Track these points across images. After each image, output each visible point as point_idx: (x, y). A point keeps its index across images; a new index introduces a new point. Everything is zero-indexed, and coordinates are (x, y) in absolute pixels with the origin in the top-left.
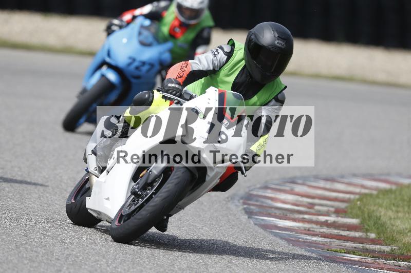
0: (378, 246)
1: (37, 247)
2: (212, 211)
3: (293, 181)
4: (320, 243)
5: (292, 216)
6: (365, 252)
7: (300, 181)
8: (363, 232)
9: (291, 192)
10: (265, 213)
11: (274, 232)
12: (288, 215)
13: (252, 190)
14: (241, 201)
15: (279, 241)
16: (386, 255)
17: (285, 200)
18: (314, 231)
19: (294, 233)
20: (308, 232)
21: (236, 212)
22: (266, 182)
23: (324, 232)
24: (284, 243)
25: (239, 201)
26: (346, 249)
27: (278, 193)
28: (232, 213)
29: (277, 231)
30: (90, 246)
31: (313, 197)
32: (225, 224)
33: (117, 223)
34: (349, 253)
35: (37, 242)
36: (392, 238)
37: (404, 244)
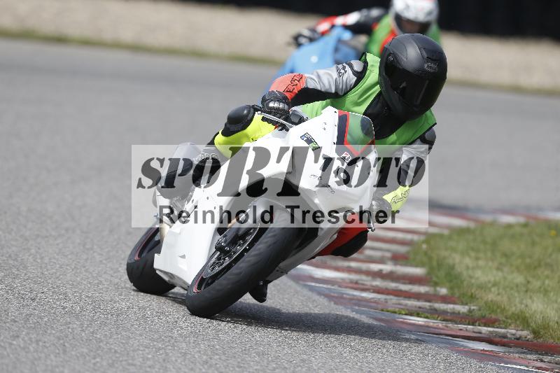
0: (451, 306)
4: (372, 300)
5: (334, 264)
6: (433, 313)
8: (431, 286)
11: (309, 286)
15: (316, 297)
16: (462, 318)
18: (363, 284)
19: (335, 287)
20: (356, 286)
23: (377, 286)
24: (323, 301)
26: (408, 310)
29: (313, 284)
33: (195, 290)
34: (411, 315)
36: (470, 294)
37: (486, 303)
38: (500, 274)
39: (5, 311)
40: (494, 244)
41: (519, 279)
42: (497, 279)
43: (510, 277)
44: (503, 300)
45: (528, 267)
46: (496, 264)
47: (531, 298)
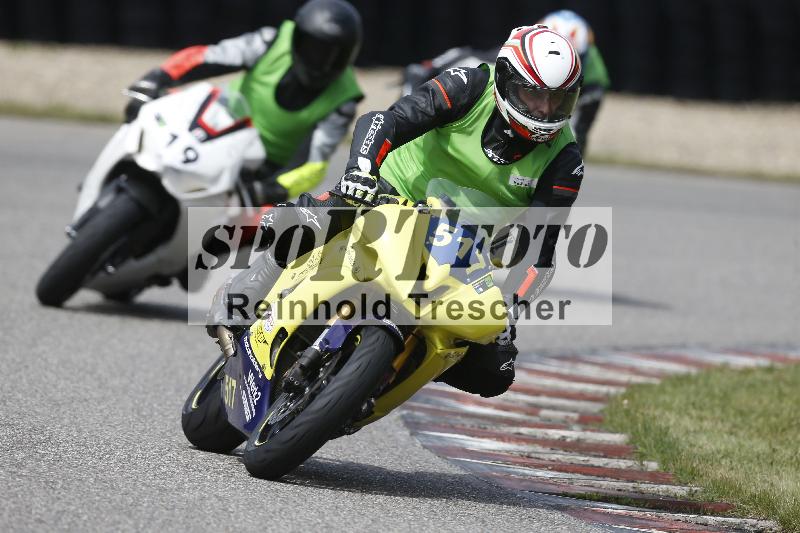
0: (664, 487)
4: (551, 481)
5: (498, 431)
8: (634, 459)
10: (443, 425)
11: (460, 461)
12: (489, 429)
18: (538, 458)
19: (499, 463)
20: (528, 461)
21: (387, 424)
23: (558, 460)
26: (602, 494)
29: (468, 459)
31: (537, 393)
36: (689, 469)
37: (714, 482)
38: (733, 439)
39: (27, 507)
40: (725, 397)
41: (761, 447)
42: (730, 447)
43: (747, 444)
44: (737, 476)
45: (774, 429)
46: (728, 425)
47: (778, 473)
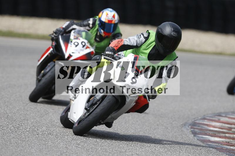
1: (72, 154)
2: (173, 132)
3: (220, 115)
5: (219, 135)
7: (224, 115)
9: (219, 121)
10: (203, 133)
11: (208, 144)
12: (217, 134)
13: (196, 120)
14: (190, 127)
17: (215, 126)
18: (231, 143)
19: (220, 145)
20: (228, 144)
21: (187, 133)
22: (204, 115)
25: (188, 126)
27: (211, 122)
28: (184, 133)
29: (210, 143)
30: (103, 153)
31: (231, 124)
32: (180, 140)
35: (72, 151)
